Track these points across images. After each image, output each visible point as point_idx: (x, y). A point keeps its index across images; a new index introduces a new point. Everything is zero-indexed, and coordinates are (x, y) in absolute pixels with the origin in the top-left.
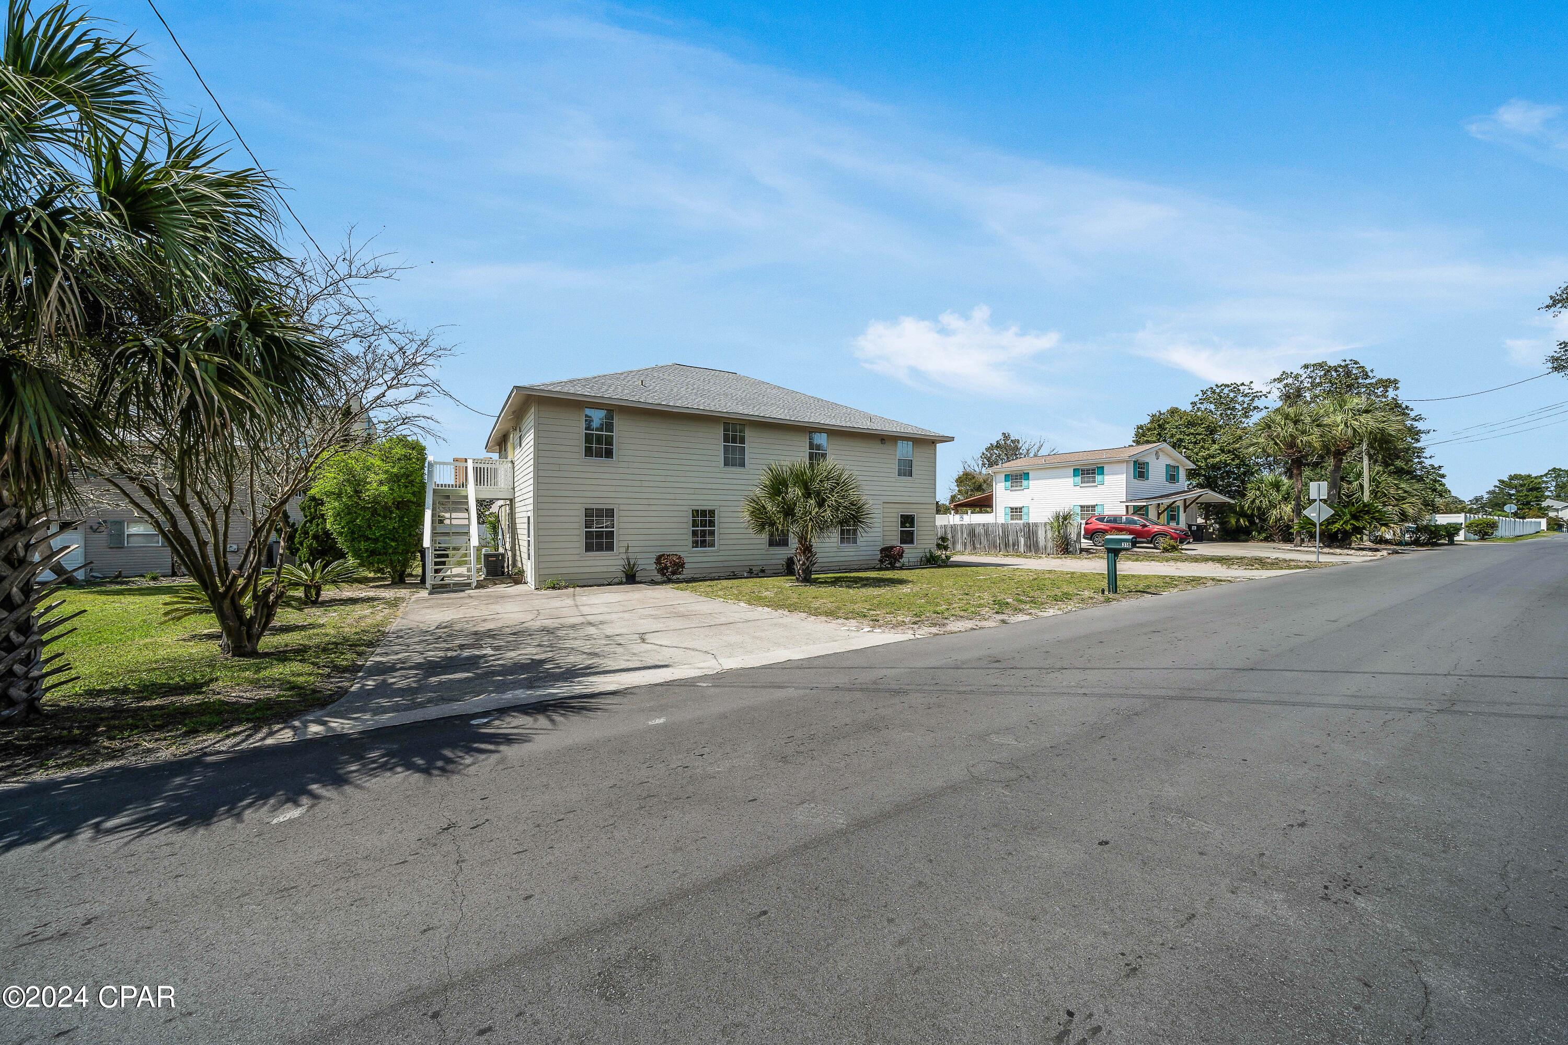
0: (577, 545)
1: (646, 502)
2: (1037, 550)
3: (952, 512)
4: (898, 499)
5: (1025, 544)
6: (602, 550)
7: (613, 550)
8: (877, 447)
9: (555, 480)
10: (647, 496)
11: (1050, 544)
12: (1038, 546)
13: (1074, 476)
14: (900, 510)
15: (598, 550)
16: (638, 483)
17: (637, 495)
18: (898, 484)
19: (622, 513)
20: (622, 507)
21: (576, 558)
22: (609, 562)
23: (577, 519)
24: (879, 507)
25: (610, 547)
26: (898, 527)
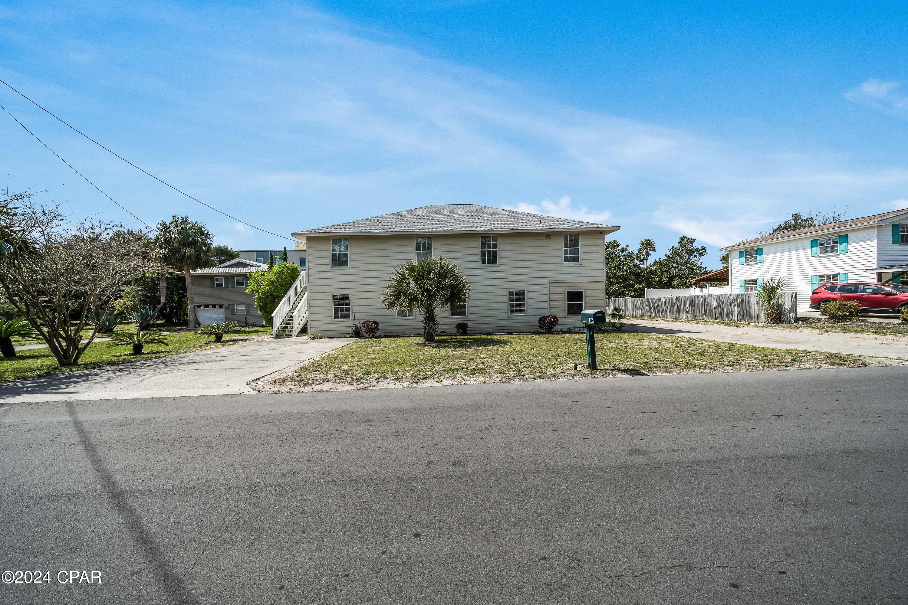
0: (330, 315)
1: (367, 290)
2: (750, 318)
3: (693, 286)
4: (563, 280)
5: (739, 313)
6: (344, 318)
7: (349, 318)
8: (543, 242)
9: (317, 280)
10: (368, 286)
11: (762, 313)
12: (750, 315)
13: (812, 247)
14: (566, 288)
15: (341, 318)
16: (363, 280)
17: (362, 286)
18: (564, 268)
19: (354, 297)
20: (354, 294)
21: (328, 322)
22: (345, 325)
23: (329, 301)
24: (546, 286)
25: (348, 316)
26: (565, 301)
